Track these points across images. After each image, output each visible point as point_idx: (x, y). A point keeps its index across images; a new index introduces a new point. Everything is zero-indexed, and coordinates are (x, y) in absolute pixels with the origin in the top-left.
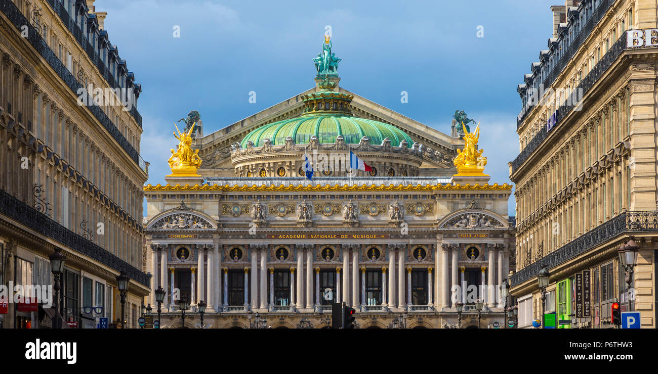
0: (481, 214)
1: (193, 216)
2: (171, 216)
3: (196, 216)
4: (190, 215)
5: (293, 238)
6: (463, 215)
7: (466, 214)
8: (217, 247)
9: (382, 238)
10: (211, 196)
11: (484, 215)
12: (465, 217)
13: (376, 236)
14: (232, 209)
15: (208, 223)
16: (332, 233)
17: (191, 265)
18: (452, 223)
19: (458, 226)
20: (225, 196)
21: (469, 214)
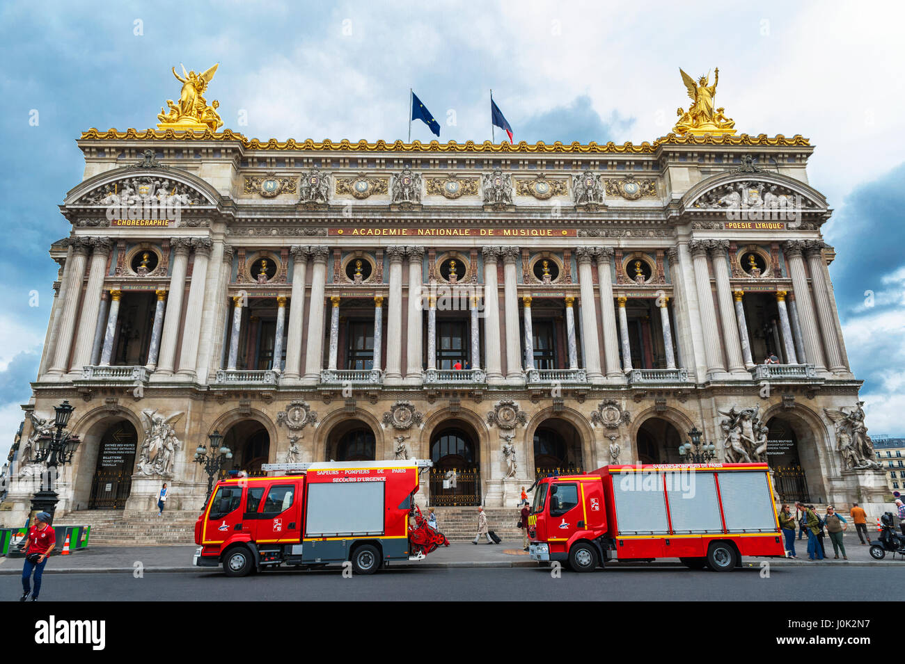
0: (766, 183)
1: (170, 181)
2: (124, 180)
3: (177, 182)
4: (164, 179)
5: (381, 235)
6: (729, 185)
7: (735, 183)
8: (219, 249)
9: (565, 236)
10: (217, 151)
11: (772, 185)
12: (736, 189)
13: (551, 233)
14: (262, 185)
15: (201, 195)
16: (462, 224)
17: (156, 283)
18: (708, 199)
19: (724, 205)
20: (250, 160)
21: (741, 182)
